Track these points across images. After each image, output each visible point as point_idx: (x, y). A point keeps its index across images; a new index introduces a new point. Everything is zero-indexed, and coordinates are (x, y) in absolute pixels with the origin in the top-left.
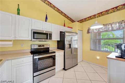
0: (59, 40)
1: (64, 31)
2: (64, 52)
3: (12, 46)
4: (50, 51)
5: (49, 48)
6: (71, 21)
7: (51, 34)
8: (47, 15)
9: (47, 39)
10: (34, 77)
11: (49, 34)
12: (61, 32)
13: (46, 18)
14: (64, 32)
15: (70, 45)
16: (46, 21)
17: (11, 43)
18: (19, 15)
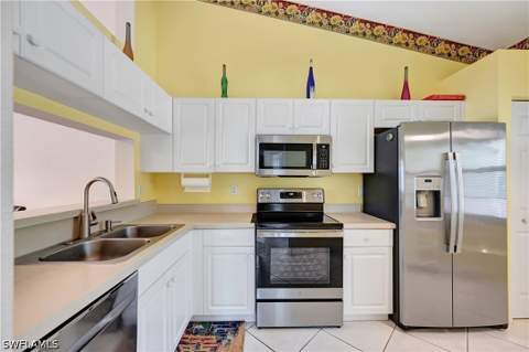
0: (372, 171)
1: (392, 124)
2: (396, 233)
3: (209, 191)
4: (325, 217)
5: (320, 205)
6: (460, 58)
7: (327, 146)
9: (309, 166)
10: (257, 301)
11: (319, 146)
12: (378, 131)
13: (311, 82)
14: (395, 131)
15: (436, 195)
16: (308, 97)
17: (206, 182)
18: (226, 96)
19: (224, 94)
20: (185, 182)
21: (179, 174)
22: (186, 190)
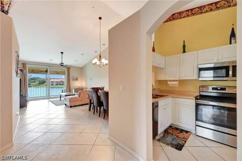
3: (178, 86)
8: (233, 29)
9: (228, 76)
10: (196, 126)
16: (231, 43)
17: (177, 83)
18: (185, 52)
19: (184, 52)
20: (169, 83)
21: (167, 81)
22: (170, 86)
